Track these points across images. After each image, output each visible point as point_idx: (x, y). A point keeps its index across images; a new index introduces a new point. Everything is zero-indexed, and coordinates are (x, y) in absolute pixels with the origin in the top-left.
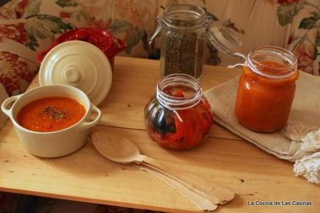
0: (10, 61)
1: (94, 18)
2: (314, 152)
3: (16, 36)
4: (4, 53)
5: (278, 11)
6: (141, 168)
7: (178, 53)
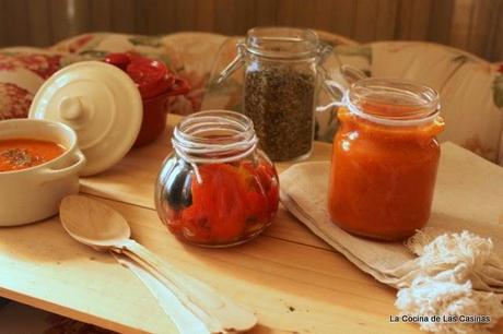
0: (12, 96)
1: (182, 69)
2: (439, 271)
3: (40, 68)
4: (8, 84)
5: (495, 82)
6: (122, 261)
7: (263, 101)
